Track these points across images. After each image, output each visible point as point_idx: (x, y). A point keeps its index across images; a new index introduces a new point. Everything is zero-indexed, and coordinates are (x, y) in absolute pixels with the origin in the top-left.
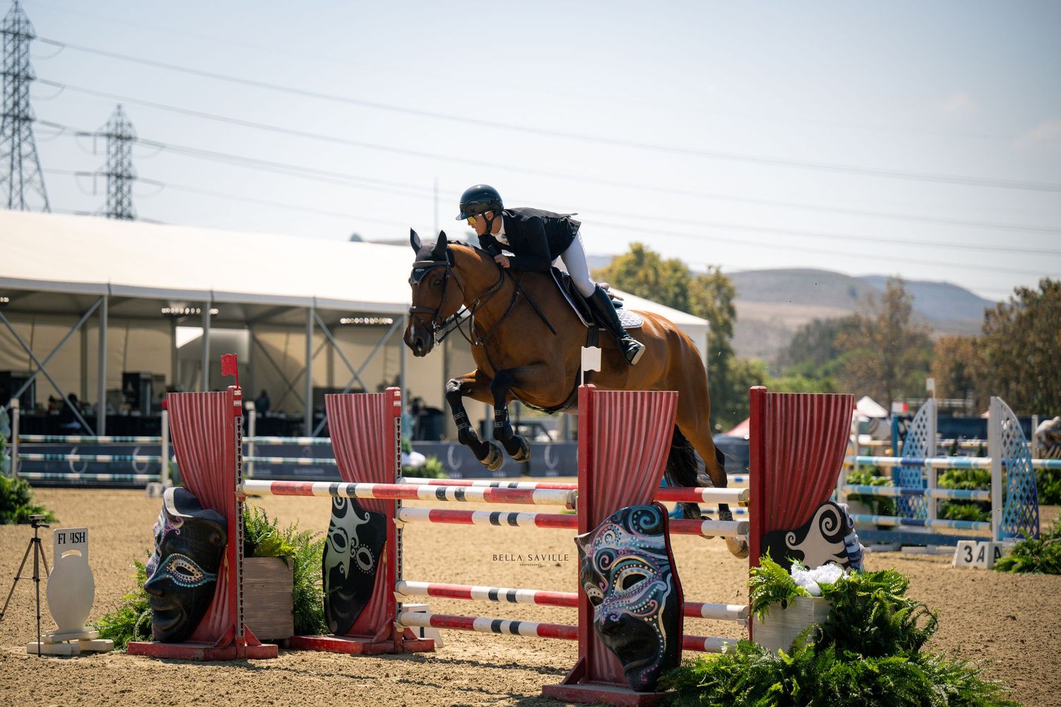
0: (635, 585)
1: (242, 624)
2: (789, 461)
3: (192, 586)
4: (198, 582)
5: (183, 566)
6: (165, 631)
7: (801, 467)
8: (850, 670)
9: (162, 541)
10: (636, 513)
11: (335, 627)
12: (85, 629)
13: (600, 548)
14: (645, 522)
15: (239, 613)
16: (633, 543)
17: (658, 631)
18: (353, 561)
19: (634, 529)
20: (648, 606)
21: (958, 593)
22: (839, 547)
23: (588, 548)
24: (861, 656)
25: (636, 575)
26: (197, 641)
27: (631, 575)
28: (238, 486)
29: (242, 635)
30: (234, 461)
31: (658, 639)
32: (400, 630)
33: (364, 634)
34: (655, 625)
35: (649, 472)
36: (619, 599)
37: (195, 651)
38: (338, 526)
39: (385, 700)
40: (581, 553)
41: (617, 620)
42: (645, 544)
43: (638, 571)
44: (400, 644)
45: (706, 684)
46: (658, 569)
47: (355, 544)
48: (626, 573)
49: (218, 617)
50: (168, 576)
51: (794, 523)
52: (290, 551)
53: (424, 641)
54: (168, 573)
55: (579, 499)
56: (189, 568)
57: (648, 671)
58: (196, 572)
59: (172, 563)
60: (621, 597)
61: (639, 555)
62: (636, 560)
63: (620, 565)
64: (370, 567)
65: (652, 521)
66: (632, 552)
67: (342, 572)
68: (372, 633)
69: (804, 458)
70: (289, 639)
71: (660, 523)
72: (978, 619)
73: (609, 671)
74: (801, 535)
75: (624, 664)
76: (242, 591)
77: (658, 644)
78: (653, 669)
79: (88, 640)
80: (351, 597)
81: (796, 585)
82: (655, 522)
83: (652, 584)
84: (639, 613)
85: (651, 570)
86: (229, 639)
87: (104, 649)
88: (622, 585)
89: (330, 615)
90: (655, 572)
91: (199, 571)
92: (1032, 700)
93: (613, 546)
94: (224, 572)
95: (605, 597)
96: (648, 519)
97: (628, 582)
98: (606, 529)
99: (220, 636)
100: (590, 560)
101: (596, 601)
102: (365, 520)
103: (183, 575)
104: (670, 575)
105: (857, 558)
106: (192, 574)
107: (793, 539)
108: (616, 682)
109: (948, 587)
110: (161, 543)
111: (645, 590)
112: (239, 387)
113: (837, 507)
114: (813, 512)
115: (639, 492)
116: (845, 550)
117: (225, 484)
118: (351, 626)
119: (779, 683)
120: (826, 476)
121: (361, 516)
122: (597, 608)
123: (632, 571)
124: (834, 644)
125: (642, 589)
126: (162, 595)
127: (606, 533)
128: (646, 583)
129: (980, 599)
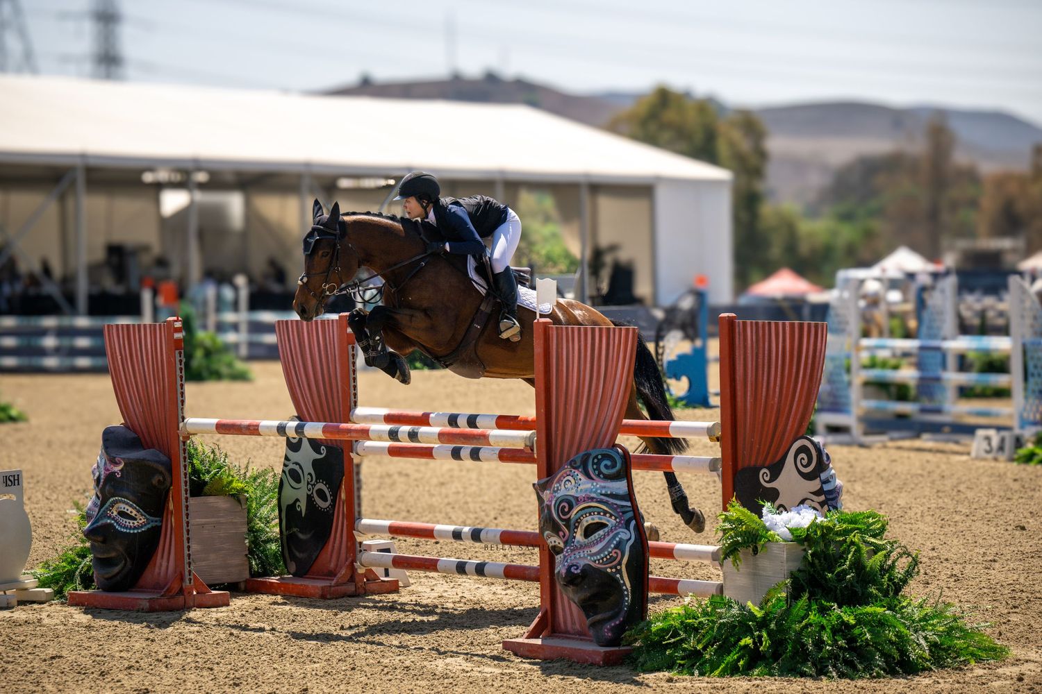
0: (596, 534)
1: (190, 571)
2: (762, 393)
3: (136, 531)
4: (142, 527)
5: (125, 510)
6: (107, 579)
7: (773, 399)
8: (824, 622)
9: (101, 483)
10: (596, 457)
11: (293, 567)
12: (22, 578)
13: (559, 495)
14: (606, 466)
15: (186, 560)
16: (594, 490)
17: (622, 582)
18: (309, 498)
19: (595, 475)
20: (611, 557)
21: (970, 494)
22: (815, 485)
23: (546, 495)
24: (836, 606)
25: (597, 523)
26: (142, 590)
27: (591, 524)
28: (181, 425)
29: (190, 583)
30: (177, 398)
31: (622, 591)
32: (361, 571)
33: (325, 575)
34: (618, 576)
35: (610, 413)
36: (580, 548)
37: (140, 602)
38: (293, 461)
39: (335, 661)
40: (540, 499)
41: (579, 571)
42: (606, 490)
43: (599, 518)
44: (361, 586)
45: (673, 640)
46: (621, 516)
47: (312, 481)
48: (587, 521)
49: (164, 564)
50: (109, 521)
51: (769, 459)
52: (242, 489)
53: (388, 581)
54: (109, 517)
55: (537, 441)
56: (131, 512)
57: (613, 624)
58: (139, 516)
59: (113, 507)
60: (582, 547)
61: (601, 502)
62: (598, 507)
63: (581, 513)
64: (328, 504)
65: (614, 466)
66: (592, 499)
67: (299, 510)
68: (332, 574)
69: (777, 390)
70: (244, 581)
71: (622, 467)
72: (986, 528)
73: (573, 623)
74: (776, 470)
75: (588, 616)
76: (190, 536)
77: (622, 596)
78: (617, 622)
79: (26, 589)
80: (309, 536)
81: (768, 530)
82: (616, 466)
83: (615, 532)
84: (602, 564)
85: (613, 517)
86: (176, 587)
87: (43, 599)
88: (583, 534)
89: (287, 555)
90: (618, 520)
91: (142, 515)
92: (1023, 640)
93: (572, 493)
94: (169, 516)
95: (565, 546)
96: (609, 463)
97: (589, 531)
98: (565, 475)
99: (167, 584)
100: (549, 507)
101: (556, 550)
102: (321, 454)
103: (125, 520)
104: (633, 522)
105: (834, 496)
106: (135, 519)
107: (767, 476)
108: (580, 635)
109: (962, 487)
110: (100, 486)
111: (607, 539)
112: (180, 319)
113: (812, 442)
114: (787, 448)
115: (599, 434)
116: (822, 487)
117: (168, 421)
118: (311, 567)
119: (749, 637)
120: (801, 409)
121: (317, 451)
122: (558, 558)
123: (593, 519)
124: (807, 595)
125: (604, 538)
126: (104, 542)
127: (566, 479)
128: (608, 532)
129: (993, 502)
